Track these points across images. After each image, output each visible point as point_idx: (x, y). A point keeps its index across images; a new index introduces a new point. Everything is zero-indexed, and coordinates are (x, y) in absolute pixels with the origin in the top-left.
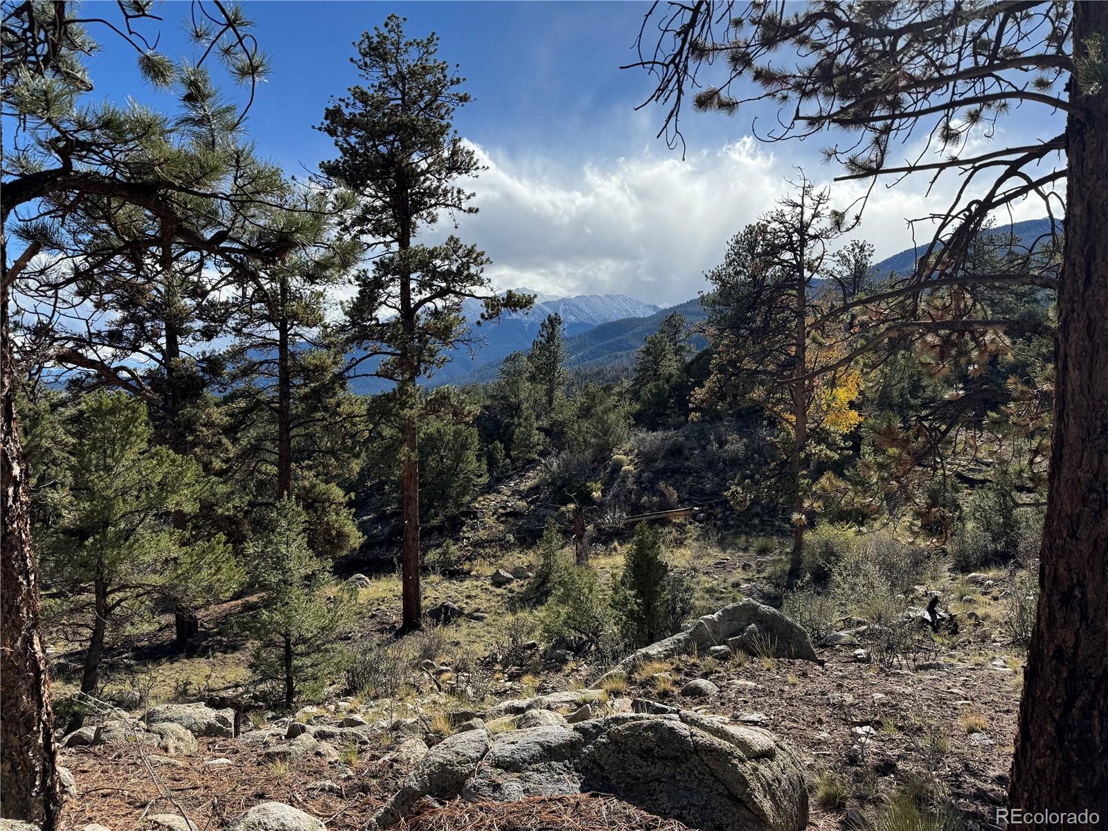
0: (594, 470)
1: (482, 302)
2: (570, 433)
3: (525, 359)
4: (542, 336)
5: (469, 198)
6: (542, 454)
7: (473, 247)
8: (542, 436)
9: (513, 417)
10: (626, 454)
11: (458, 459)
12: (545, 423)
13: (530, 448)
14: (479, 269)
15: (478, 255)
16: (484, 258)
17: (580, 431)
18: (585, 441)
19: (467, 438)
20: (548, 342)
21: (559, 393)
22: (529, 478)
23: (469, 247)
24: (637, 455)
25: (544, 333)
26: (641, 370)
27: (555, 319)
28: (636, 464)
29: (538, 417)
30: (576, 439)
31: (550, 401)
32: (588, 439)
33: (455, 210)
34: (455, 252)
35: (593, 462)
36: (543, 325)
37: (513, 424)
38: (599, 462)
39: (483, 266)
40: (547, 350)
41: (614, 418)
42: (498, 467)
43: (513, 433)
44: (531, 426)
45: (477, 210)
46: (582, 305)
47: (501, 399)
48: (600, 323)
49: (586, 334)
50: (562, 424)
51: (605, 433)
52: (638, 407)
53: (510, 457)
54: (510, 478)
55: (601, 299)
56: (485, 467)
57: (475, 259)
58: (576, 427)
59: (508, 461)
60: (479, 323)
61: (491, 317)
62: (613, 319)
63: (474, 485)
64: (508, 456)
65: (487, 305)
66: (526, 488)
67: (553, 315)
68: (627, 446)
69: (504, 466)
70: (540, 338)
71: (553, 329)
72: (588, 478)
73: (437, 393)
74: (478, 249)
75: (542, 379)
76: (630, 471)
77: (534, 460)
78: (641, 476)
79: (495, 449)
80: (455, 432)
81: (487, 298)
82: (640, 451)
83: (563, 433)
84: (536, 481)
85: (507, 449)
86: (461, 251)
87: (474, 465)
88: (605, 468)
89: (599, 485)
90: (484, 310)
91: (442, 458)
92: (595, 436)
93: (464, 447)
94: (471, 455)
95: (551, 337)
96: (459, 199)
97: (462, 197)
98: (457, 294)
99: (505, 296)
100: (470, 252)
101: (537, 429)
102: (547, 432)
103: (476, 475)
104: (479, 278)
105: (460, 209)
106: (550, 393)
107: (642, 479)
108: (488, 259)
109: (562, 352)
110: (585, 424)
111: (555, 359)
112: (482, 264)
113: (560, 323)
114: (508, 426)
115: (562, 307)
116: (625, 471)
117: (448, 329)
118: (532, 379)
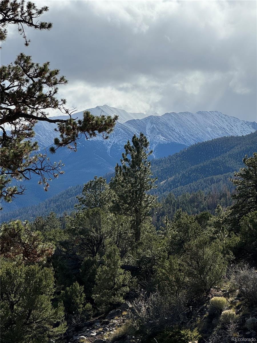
0: (189, 315)
1: (56, 125)
2: (160, 272)
3: (108, 186)
4: (126, 160)
5: (40, 12)
6: (129, 297)
7: (45, 66)
8: (128, 275)
9: (94, 254)
10: (226, 295)
11: (31, 305)
12: (131, 260)
13: (114, 290)
14: (52, 89)
15: (51, 74)
16: (58, 77)
17: (171, 269)
18: (178, 280)
19: (41, 280)
20: (133, 166)
21: (147, 225)
22: (113, 325)
23: (41, 65)
24: (239, 296)
25: (129, 157)
26: (241, 196)
27: (141, 140)
28: (238, 308)
29: (123, 254)
30: (167, 278)
31: (137, 235)
32: (181, 278)
33: (25, 25)
34: (26, 71)
35: (188, 306)
36: (127, 147)
37: (94, 262)
38: (194, 306)
39: (58, 86)
40: (132, 176)
41: (211, 253)
42: (78, 313)
43: (94, 273)
44: (115, 264)
45: (50, 26)
46: (172, 123)
47: (81, 233)
48: (193, 143)
49: (177, 156)
50: (151, 261)
51: (201, 271)
52: (238, 239)
53: (91, 301)
54: (91, 326)
55: (192, 116)
56: (61, 313)
57: (48, 79)
58: (167, 264)
59: (89, 305)
60: (52, 150)
61: (66, 142)
62: (208, 138)
63: (49, 337)
64: (89, 299)
65: (61, 129)
66: (111, 338)
67: (138, 136)
68: (227, 286)
69: (84, 311)
70: (125, 163)
71: (139, 152)
72: (183, 325)
73: (6, 230)
74: (51, 68)
75: (127, 209)
76: (231, 316)
77: (119, 304)
78: (244, 321)
79: (74, 291)
80: (27, 274)
81: (62, 121)
82: (242, 291)
83: (153, 272)
84: (121, 329)
85: (88, 291)
86: (31, 71)
87: (49, 312)
88: (202, 312)
89: (195, 333)
90: (58, 135)
91: (12, 304)
92: (190, 274)
93: (38, 291)
94: (45, 300)
95: (136, 162)
96: (30, 14)
97: (33, 11)
98: (28, 117)
99: (82, 118)
100: (42, 71)
101: (123, 267)
102: (134, 270)
103: (51, 324)
104: (53, 99)
105: (31, 24)
106: (136, 226)
108: (62, 79)
109: (148, 177)
110: (177, 261)
111: (142, 186)
112: (55, 83)
113: (146, 145)
114: (89, 264)
115: (149, 126)
116: (226, 315)
117: (18, 157)
118: (116, 209)
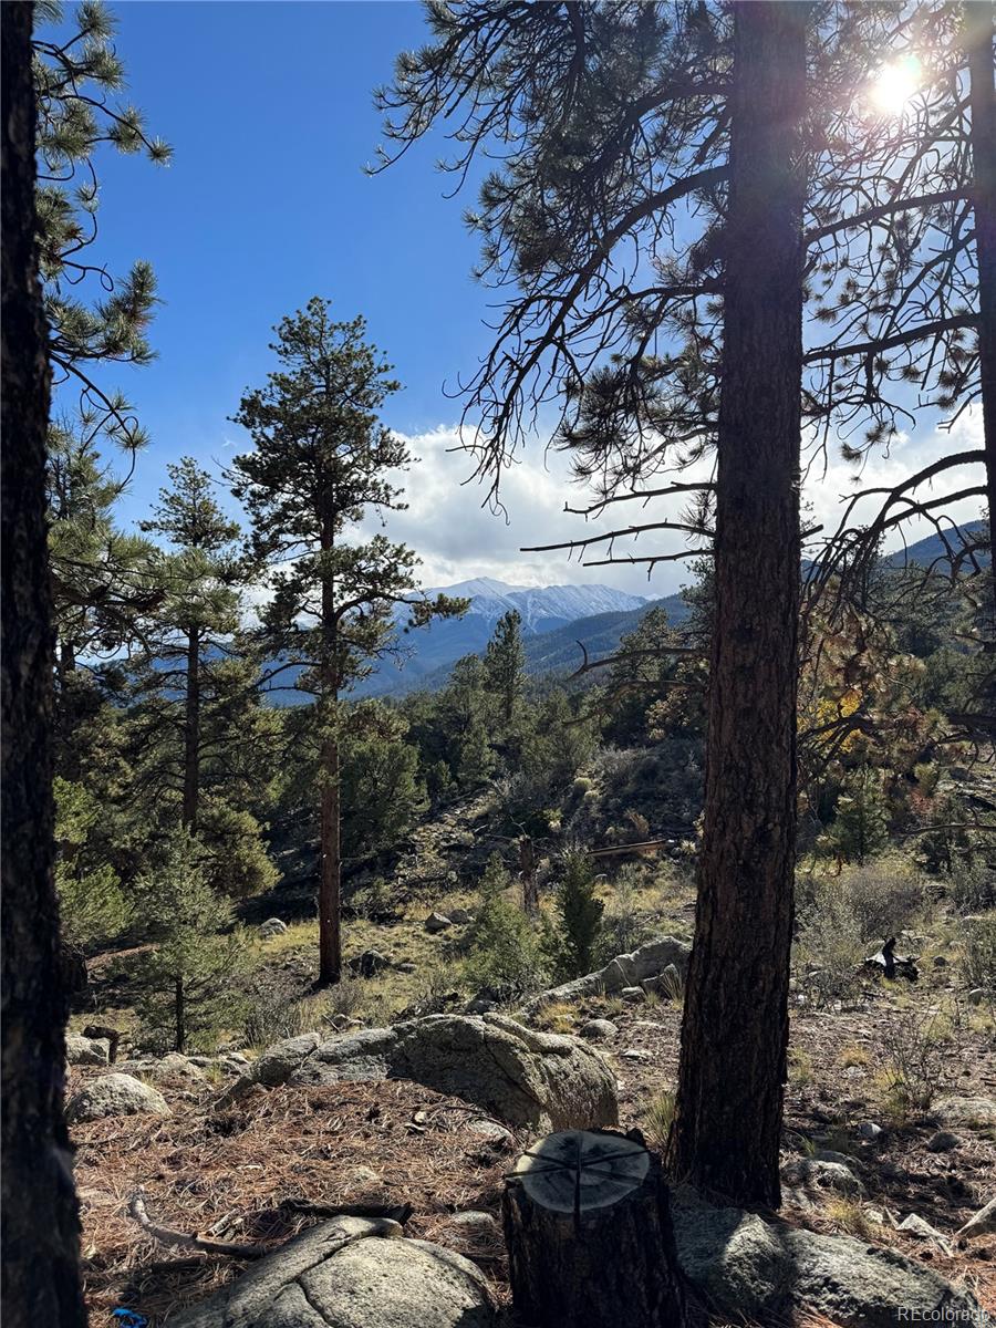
0: (553, 795)
1: (411, 606)
2: (525, 751)
3: (481, 663)
4: (499, 636)
5: (397, 494)
6: (494, 776)
7: (401, 547)
8: (495, 754)
9: (461, 733)
10: (591, 776)
11: (394, 782)
12: (499, 739)
13: (480, 770)
14: (408, 569)
15: (407, 555)
16: (414, 558)
17: (537, 749)
18: (543, 761)
19: (404, 758)
20: (505, 643)
21: (518, 704)
22: (477, 805)
23: (397, 546)
24: (604, 777)
25: (501, 633)
26: (616, 675)
27: (515, 616)
28: (602, 788)
29: (490, 734)
30: (533, 758)
31: (508, 713)
32: (547, 758)
33: (382, 506)
34: (382, 552)
35: (553, 786)
36: (500, 623)
37: (461, 740)
38: (559, 786)
39: (412, 567)
40: (504, 653)
41: (577, 733)
42: (443, 791)
43: (461, 751)
44: (482, 743)
45: (407, 506)
46: (554, 597)
47: (448, 711)
48: (576, 618)
49: (558, 631)
50: (519, 740)
51: (567, 751)
52: (609, 720)
53: (457, 780)
54: (456, 804)
55: (576, 589)
56: (424, 791)
57: (404, 560)
58: (533, 744)
59: (454, 784)
60: (406, 631)
61: (420, 623)
62: (592, 613)
63: (413, 814)
64: (454, 778)
65: (416, 610)
66: (474, 816)
67: (511, 613)
68: (593, 767)
69: (449, 790)
70: (497, 639)
71: (512, 628)
72: (546, 805)
73: (361, 708)
74: (408, 549)
75: (498, 687)
76: (594, 797)
77: (485, 784)
78: (607, 802)
79: (440, 769)
80: (391, 751)
81: (417, 602)
82: (606, 772)
83: (519, 751)
84: (485, 808)
85: (454, 770)
86: (388, 551)
87: (413, 789)
88: (566, 793)
89: (558, 813)
90: (412, 616)
91: (375, 781)
92: (556, 754)
93: (401, 768)
94: (408, 777)
95: (509, 638)
96: (388, 496)
97: (390, 493)
98: (387, 597)
99: (436, 600)
100: (399, 552)
101: (489, 746)
102: (501, 750)
103: (414, 801)
104: (409, 580)
105: (388, 505)
106: (507, 705)
107: (610, 807)
108: (418, 560)
109: (521, 654)
110: (544, 742)
111: (514, 663)
112: (411, 564)
113: (519, 622)
114: (456, 742)
115: (530, 600)
116: (589, 796)
117: (373, 636)
118: (487, 686)
